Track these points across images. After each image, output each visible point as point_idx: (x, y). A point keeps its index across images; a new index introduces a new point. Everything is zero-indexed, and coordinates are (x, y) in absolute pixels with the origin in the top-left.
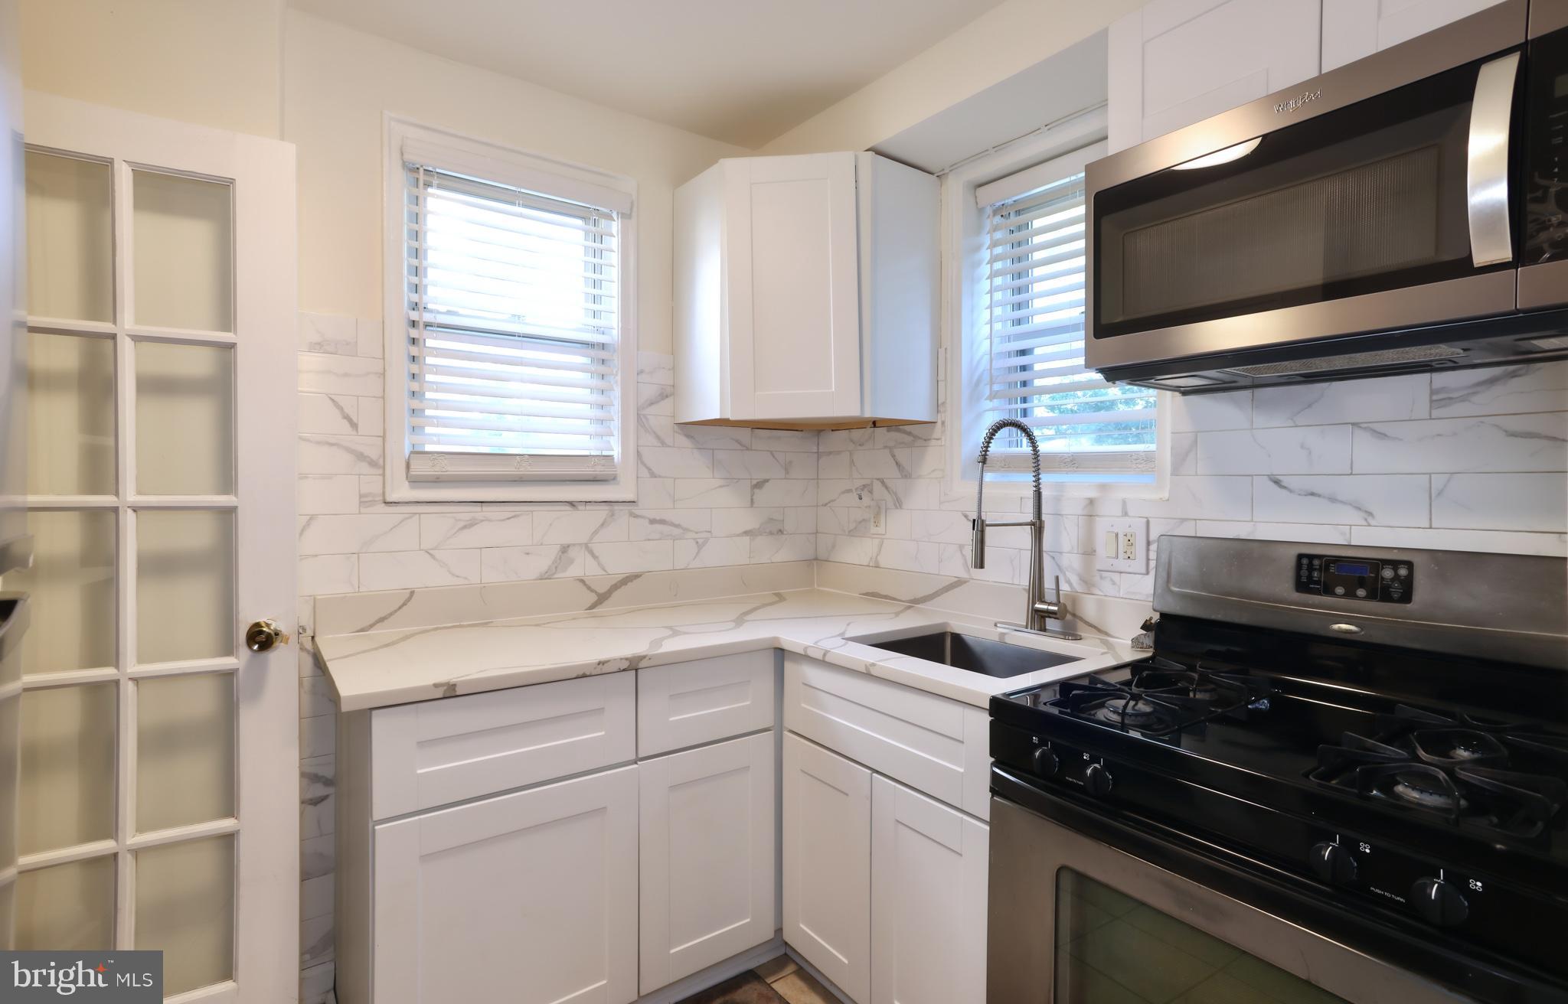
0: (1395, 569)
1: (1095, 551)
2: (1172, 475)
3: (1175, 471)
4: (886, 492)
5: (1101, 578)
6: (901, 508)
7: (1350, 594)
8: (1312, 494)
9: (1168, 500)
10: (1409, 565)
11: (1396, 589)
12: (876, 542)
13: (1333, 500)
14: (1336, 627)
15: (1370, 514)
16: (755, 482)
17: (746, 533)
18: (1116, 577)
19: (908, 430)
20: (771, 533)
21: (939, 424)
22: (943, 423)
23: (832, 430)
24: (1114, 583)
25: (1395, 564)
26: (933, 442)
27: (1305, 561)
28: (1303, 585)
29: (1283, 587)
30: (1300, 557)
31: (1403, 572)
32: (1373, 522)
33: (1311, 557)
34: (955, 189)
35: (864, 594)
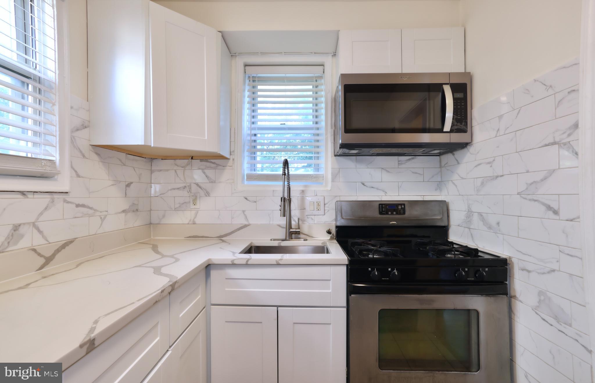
0: (401, 206)
1: (305, 209)
2: (332, 182)
3: (333, 180)
4: (200, 189)
5: (308, 218)
6: (209, 196)
7: (392, 214)
8: (372, 187)
9: (331, 190)
10: (404, 205)
11: (402, 211)
12: (193, 213)
13: (378, 189)
14: (391, 223)
15: (386, 193)
16: (127, 183)
17: (124, 211)
18: (313, 217)
19: (214, 162)
20: (133, 211)
21: (231, 160)
22: (233, 159)
23: (162, 159)
24: (312, 219)
25: (401, 205)
26: (228, 168)
27: (381, 206)
28: (381, 213)
29: (375, 213)
30: (380, 204)
31: (403, 207)
32: (387, 195)
33: (382, 204)
34: (239, 62)
35: (188, 237)
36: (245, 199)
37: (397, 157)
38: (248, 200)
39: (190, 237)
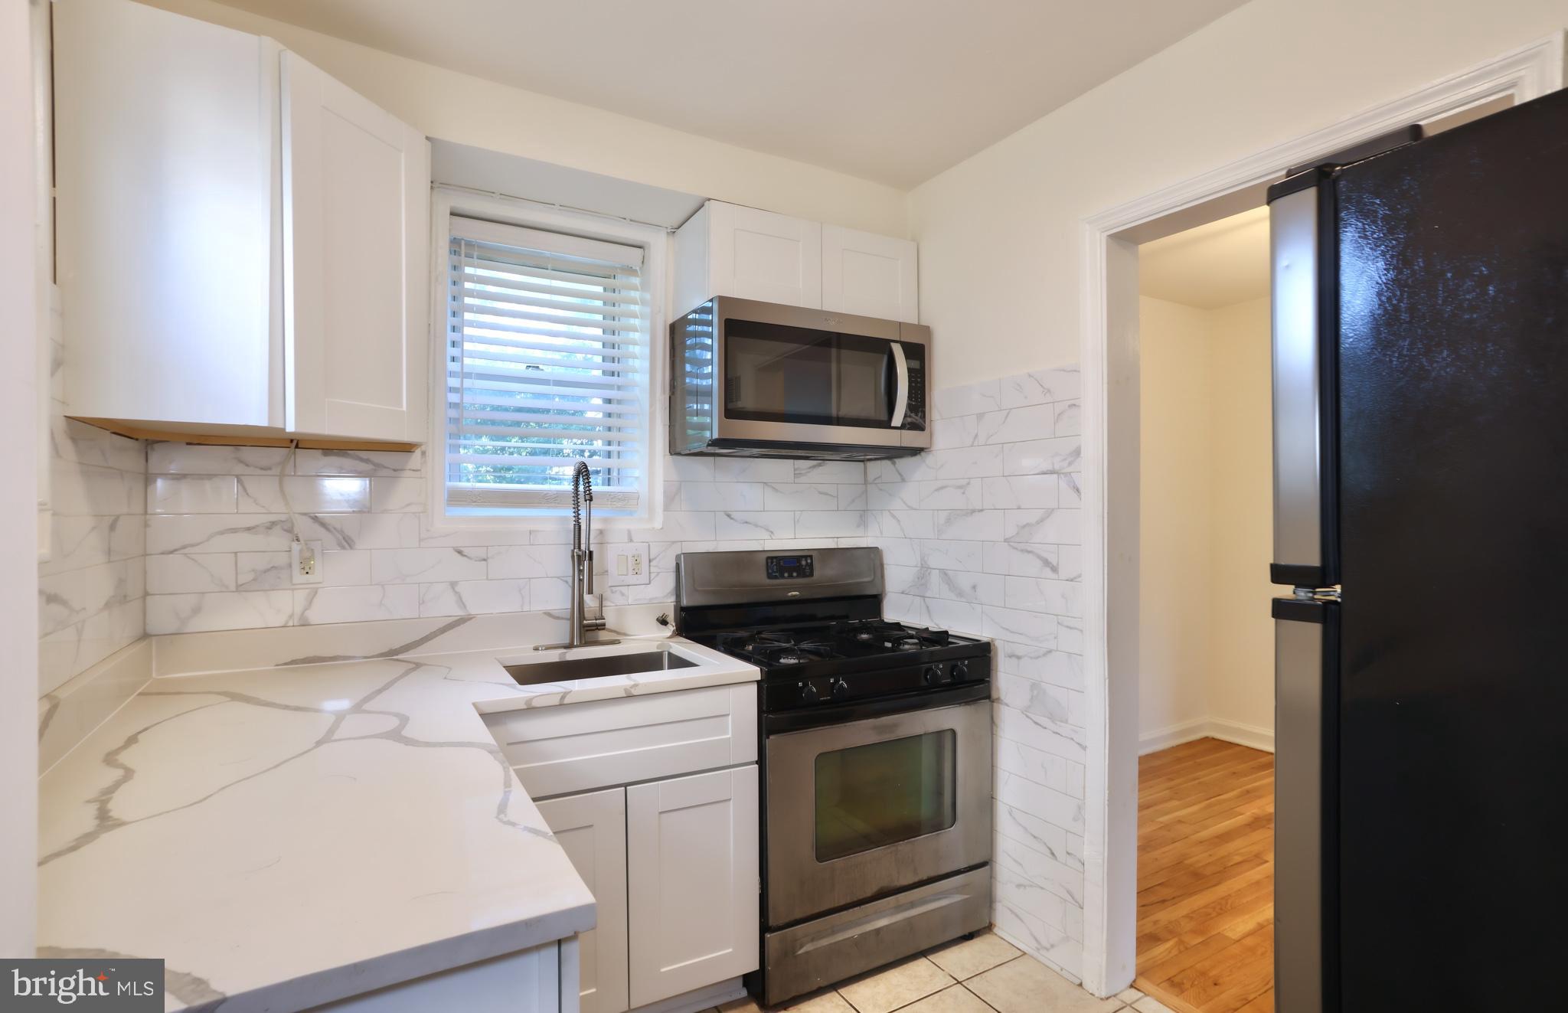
0: (806, 560)
1: (607, 571)
2: (664, 511)
3: (667, 508)
4: (322, 530)
5: (612, 592)
6: (351, 547)
7: (791, 576)
8: (747, 523)
9: (662, 529)
10: (811, 557)
11: (808, 570)
12: (301, 596)
13: (756, 526)
14: (790, 594)
15: (772, 532)
17: (107, 604)
18: (624, 589)
19: (365, 457)
20: (120, 602)
21: (418, 453)
22: (423, 454)
23: (188, 444)
24: (623, 594)
25: (806, 557)
26: (407, 473)
27: (769, 561)
28: (770, 576)
29: (760, 577)
30: (768, 558)
31: (809, 561)
32: (774, 538)
33: (772, 558)
34: (440, 205)
35: (286, 664)
36: (456, 553)
37: (791, 461)
38: (465, 556)
39: (293, 662)
